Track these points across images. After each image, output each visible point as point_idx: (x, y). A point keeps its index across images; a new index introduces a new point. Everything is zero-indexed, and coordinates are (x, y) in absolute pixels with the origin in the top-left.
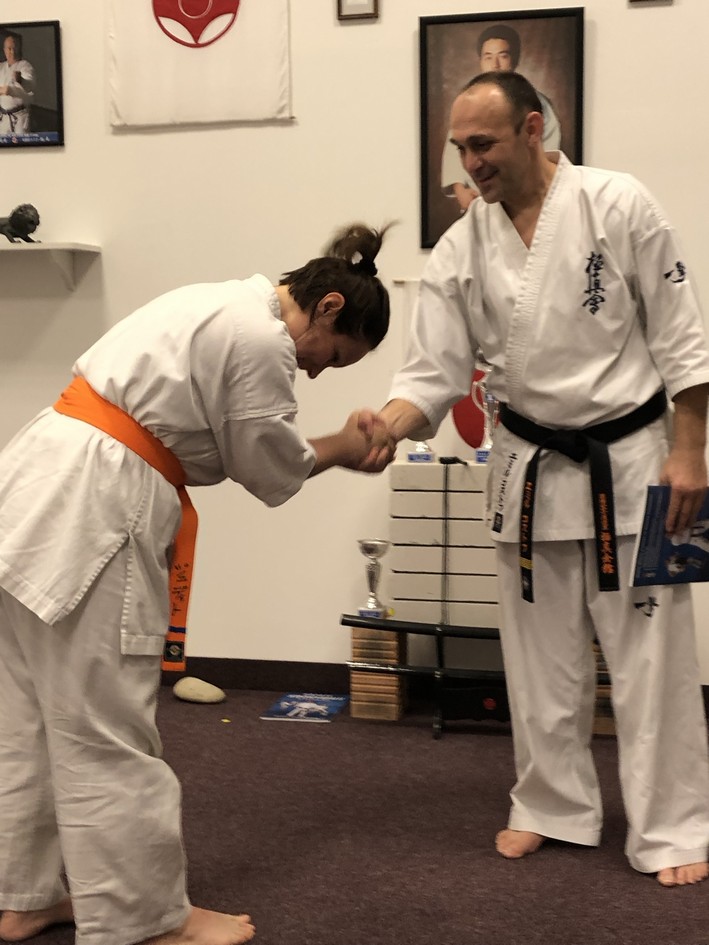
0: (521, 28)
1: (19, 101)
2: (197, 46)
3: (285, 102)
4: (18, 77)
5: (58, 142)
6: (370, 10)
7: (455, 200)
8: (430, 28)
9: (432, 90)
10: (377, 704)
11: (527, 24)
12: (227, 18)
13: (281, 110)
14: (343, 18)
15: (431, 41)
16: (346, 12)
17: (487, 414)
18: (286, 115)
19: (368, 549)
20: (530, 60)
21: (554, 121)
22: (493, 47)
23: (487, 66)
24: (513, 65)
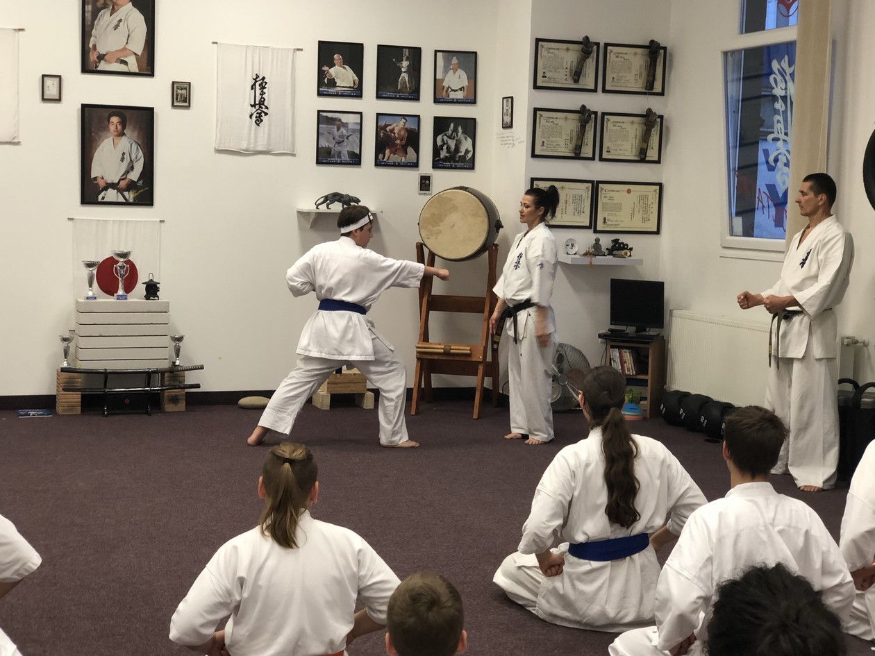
0: (128, 113)
3: (16, 135)
6: (58, 98)
7: (97, 184)
8: (86, 109)
9: (87, 135)
10: (72, 407)
11: (129, 111)
13: (14, 138)
14: (44, 99)
15: (86, 115)
16: (45, 97)
17: (120, 279)
18: (16, 140)
19: (65, 340)
20: (131, 127)
21: (141, 154)
22: (115, 120)
23: (112, 128)
24: (124, 128)
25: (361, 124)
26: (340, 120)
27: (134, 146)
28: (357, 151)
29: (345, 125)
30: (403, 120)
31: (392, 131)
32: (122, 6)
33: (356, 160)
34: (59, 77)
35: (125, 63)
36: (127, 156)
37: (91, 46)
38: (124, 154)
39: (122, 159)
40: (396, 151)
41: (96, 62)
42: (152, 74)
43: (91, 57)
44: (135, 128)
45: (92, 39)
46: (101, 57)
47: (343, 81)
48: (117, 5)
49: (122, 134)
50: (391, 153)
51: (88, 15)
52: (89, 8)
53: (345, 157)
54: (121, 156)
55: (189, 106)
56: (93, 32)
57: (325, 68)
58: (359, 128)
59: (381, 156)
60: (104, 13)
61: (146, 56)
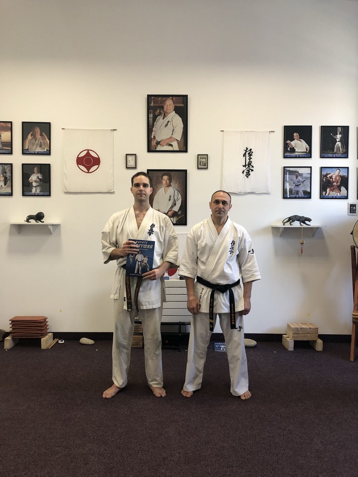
1: (38, 184)
2: (88, 173)
3: (112, 188)
4: (38, 177)
5: (50, 195)
6: (134, 166)
8: (149, 172)
10: (137, 343)
11: (174, 173)
12: (97, 166)
13: (111, 190)
16: (128, 167)
21: (180, 196)
22: (165, 177)
23: (164, 182)
24: (170, 182)
25: (311, 174)
26: (298, 172)
27: (176, 192)
28: (309, 190)
29: (301, 175)
30: (338, 171)
31: (331, 177)
32: (169, 113)
33: (308, 195)
34: (136, 154)
35: (171, 145)
36: (172, 198)
37: (152, 137)
38: (170, 196)
39: (170, 200)
40: (334, 189)
41: (155, 146)
42: (186, 151)
43: (152, 143)
44: (176, 182)
45: (153, 133)
46: (158, 143)
47: (299, 149)
48: (167, 113)
49: (170, 185)
50: (330, 190)
51: (151, 120)
52: (151, 116)
53: (301, 194)
54: (169, 198)
55: (207, 168)
56: (154, 129)
57: (288, 142)
58: (309, 176)
59: (324, 193)
60: (160, 118)
61: (183, 141)
